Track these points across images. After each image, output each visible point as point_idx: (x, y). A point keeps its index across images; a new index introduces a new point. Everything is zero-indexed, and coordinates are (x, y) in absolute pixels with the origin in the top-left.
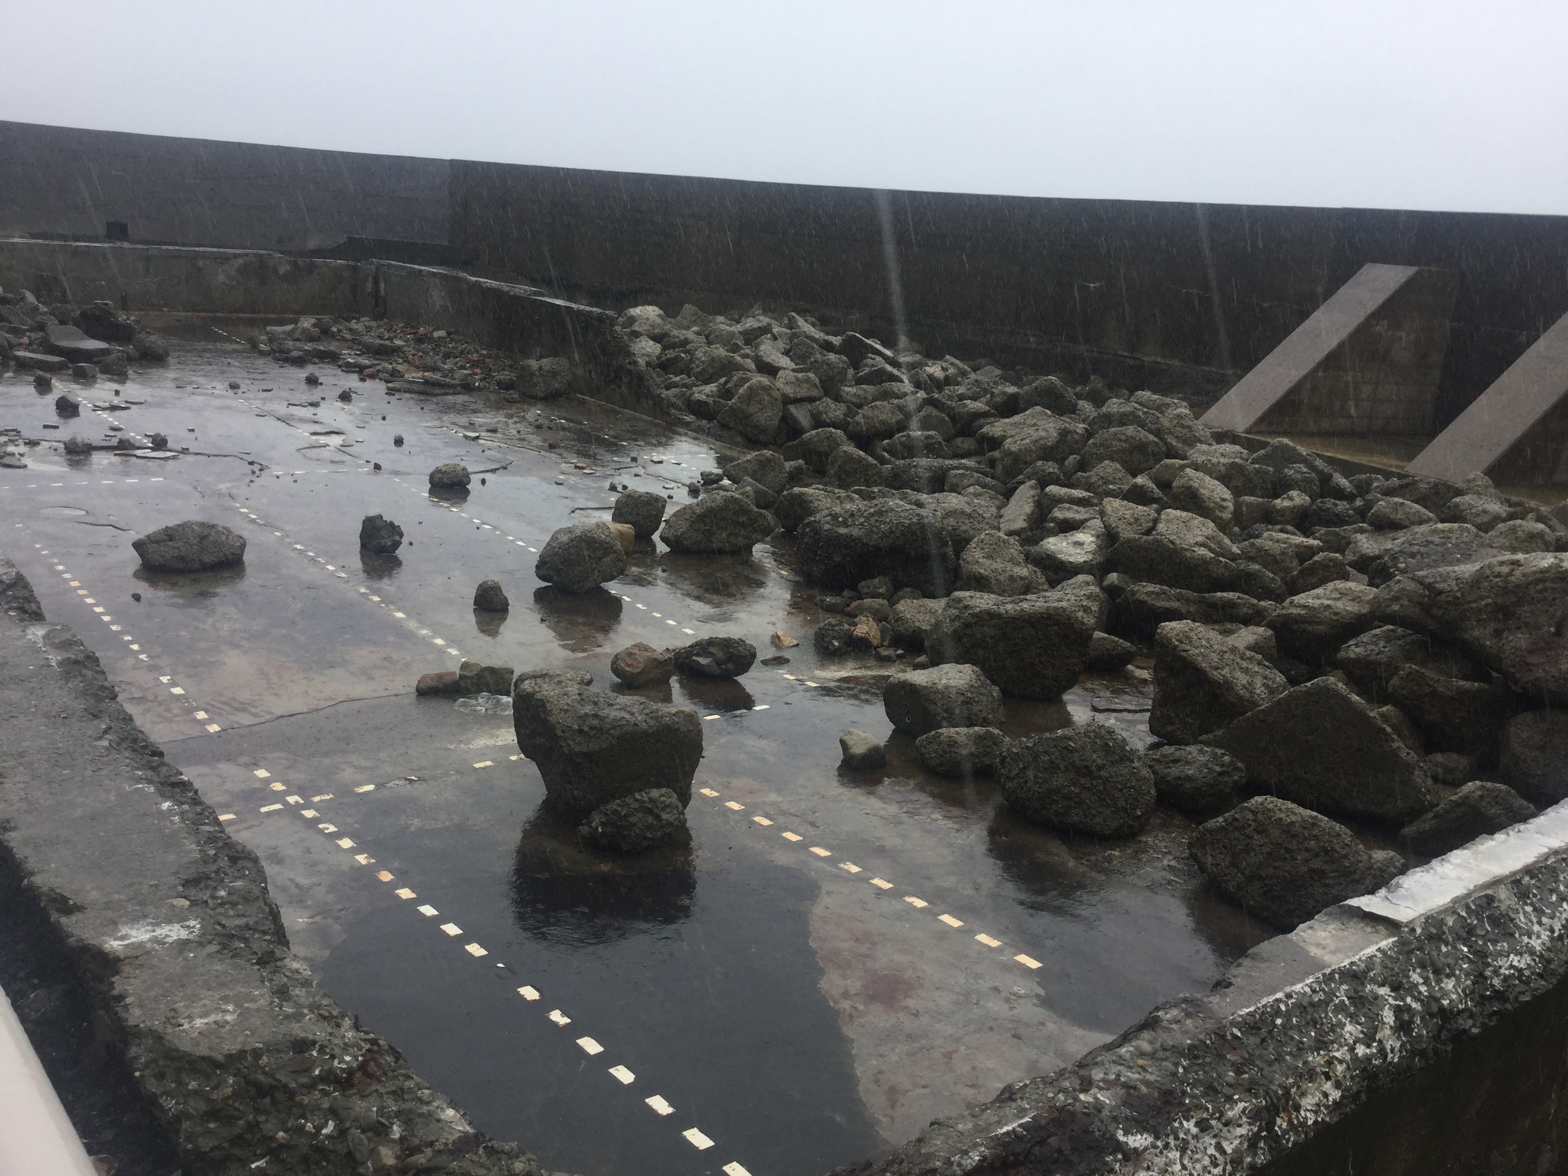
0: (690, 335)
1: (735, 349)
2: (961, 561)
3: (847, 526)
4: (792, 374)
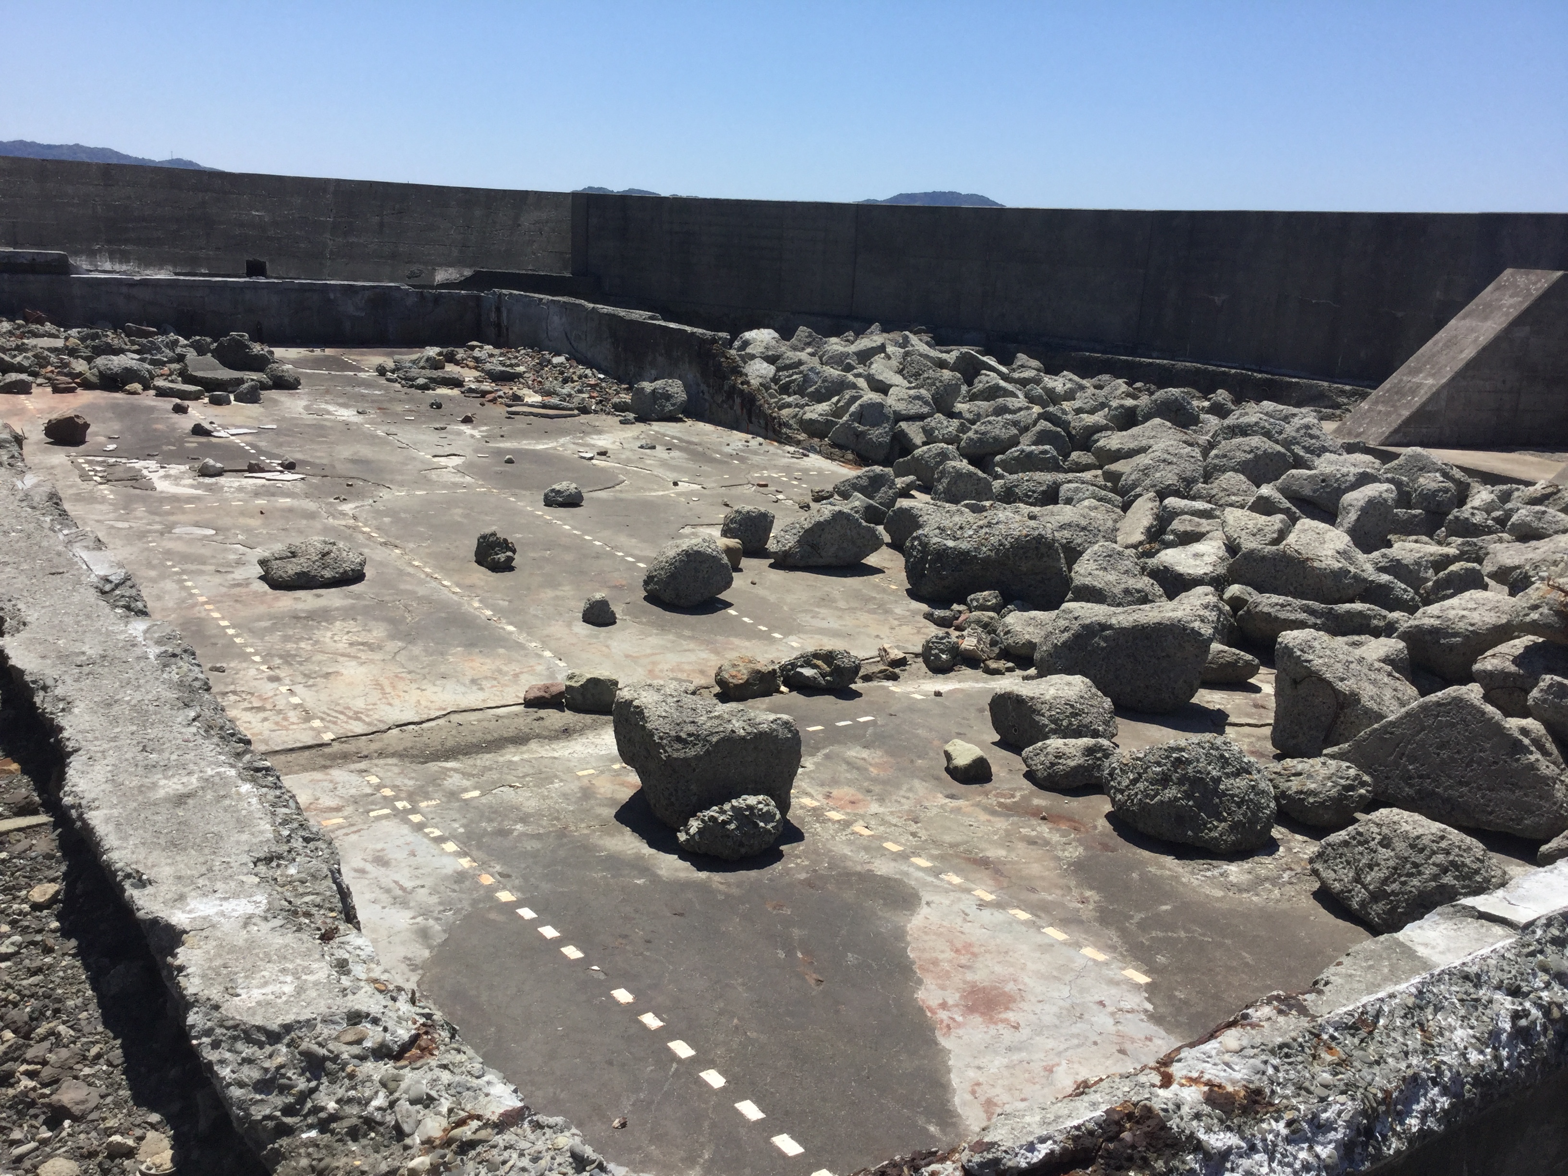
0: (803, 356)
1: (849, 368)
2: (1073, 574)
3: (956, 539)
4: (904, 390)
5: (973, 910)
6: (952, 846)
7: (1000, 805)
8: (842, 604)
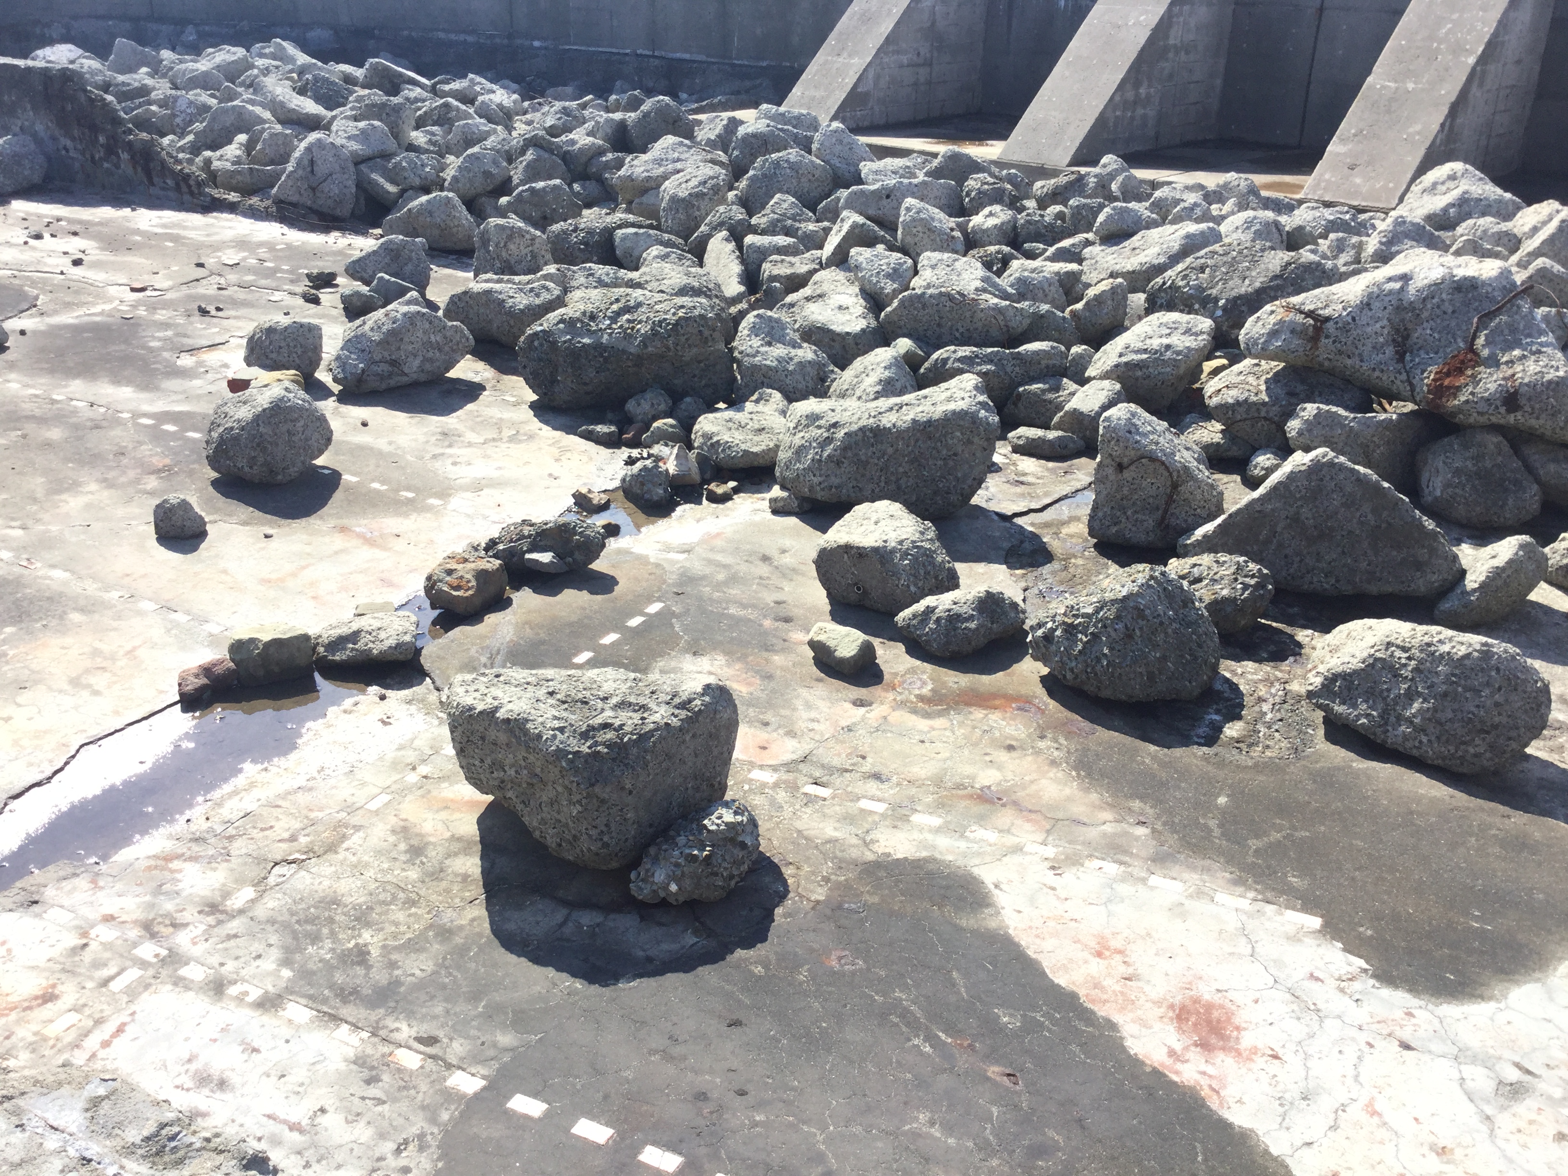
0: (141, 78)
2: (736, 354)
5: (1050, 878)
6: (938, 782)
7: (921, 698)
8: (471, 436)
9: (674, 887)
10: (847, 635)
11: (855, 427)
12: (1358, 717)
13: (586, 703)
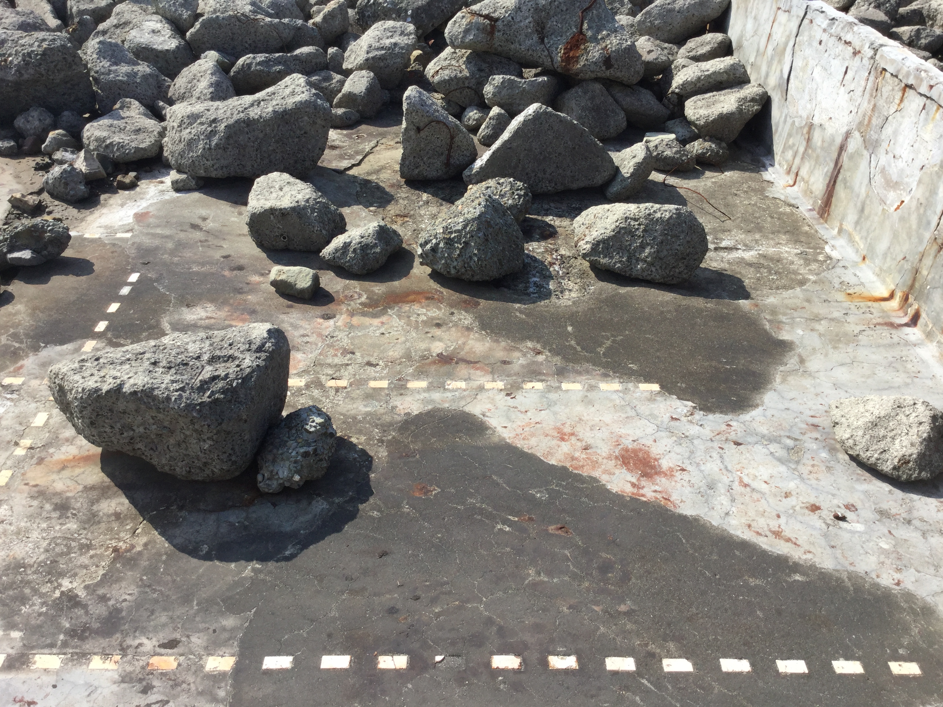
5: (510, 401)
7: (364, 305)
9: (297, 478)
10: (300, 272)
11: (231, 121)
12: (615, 263)
13: (186, 364)
